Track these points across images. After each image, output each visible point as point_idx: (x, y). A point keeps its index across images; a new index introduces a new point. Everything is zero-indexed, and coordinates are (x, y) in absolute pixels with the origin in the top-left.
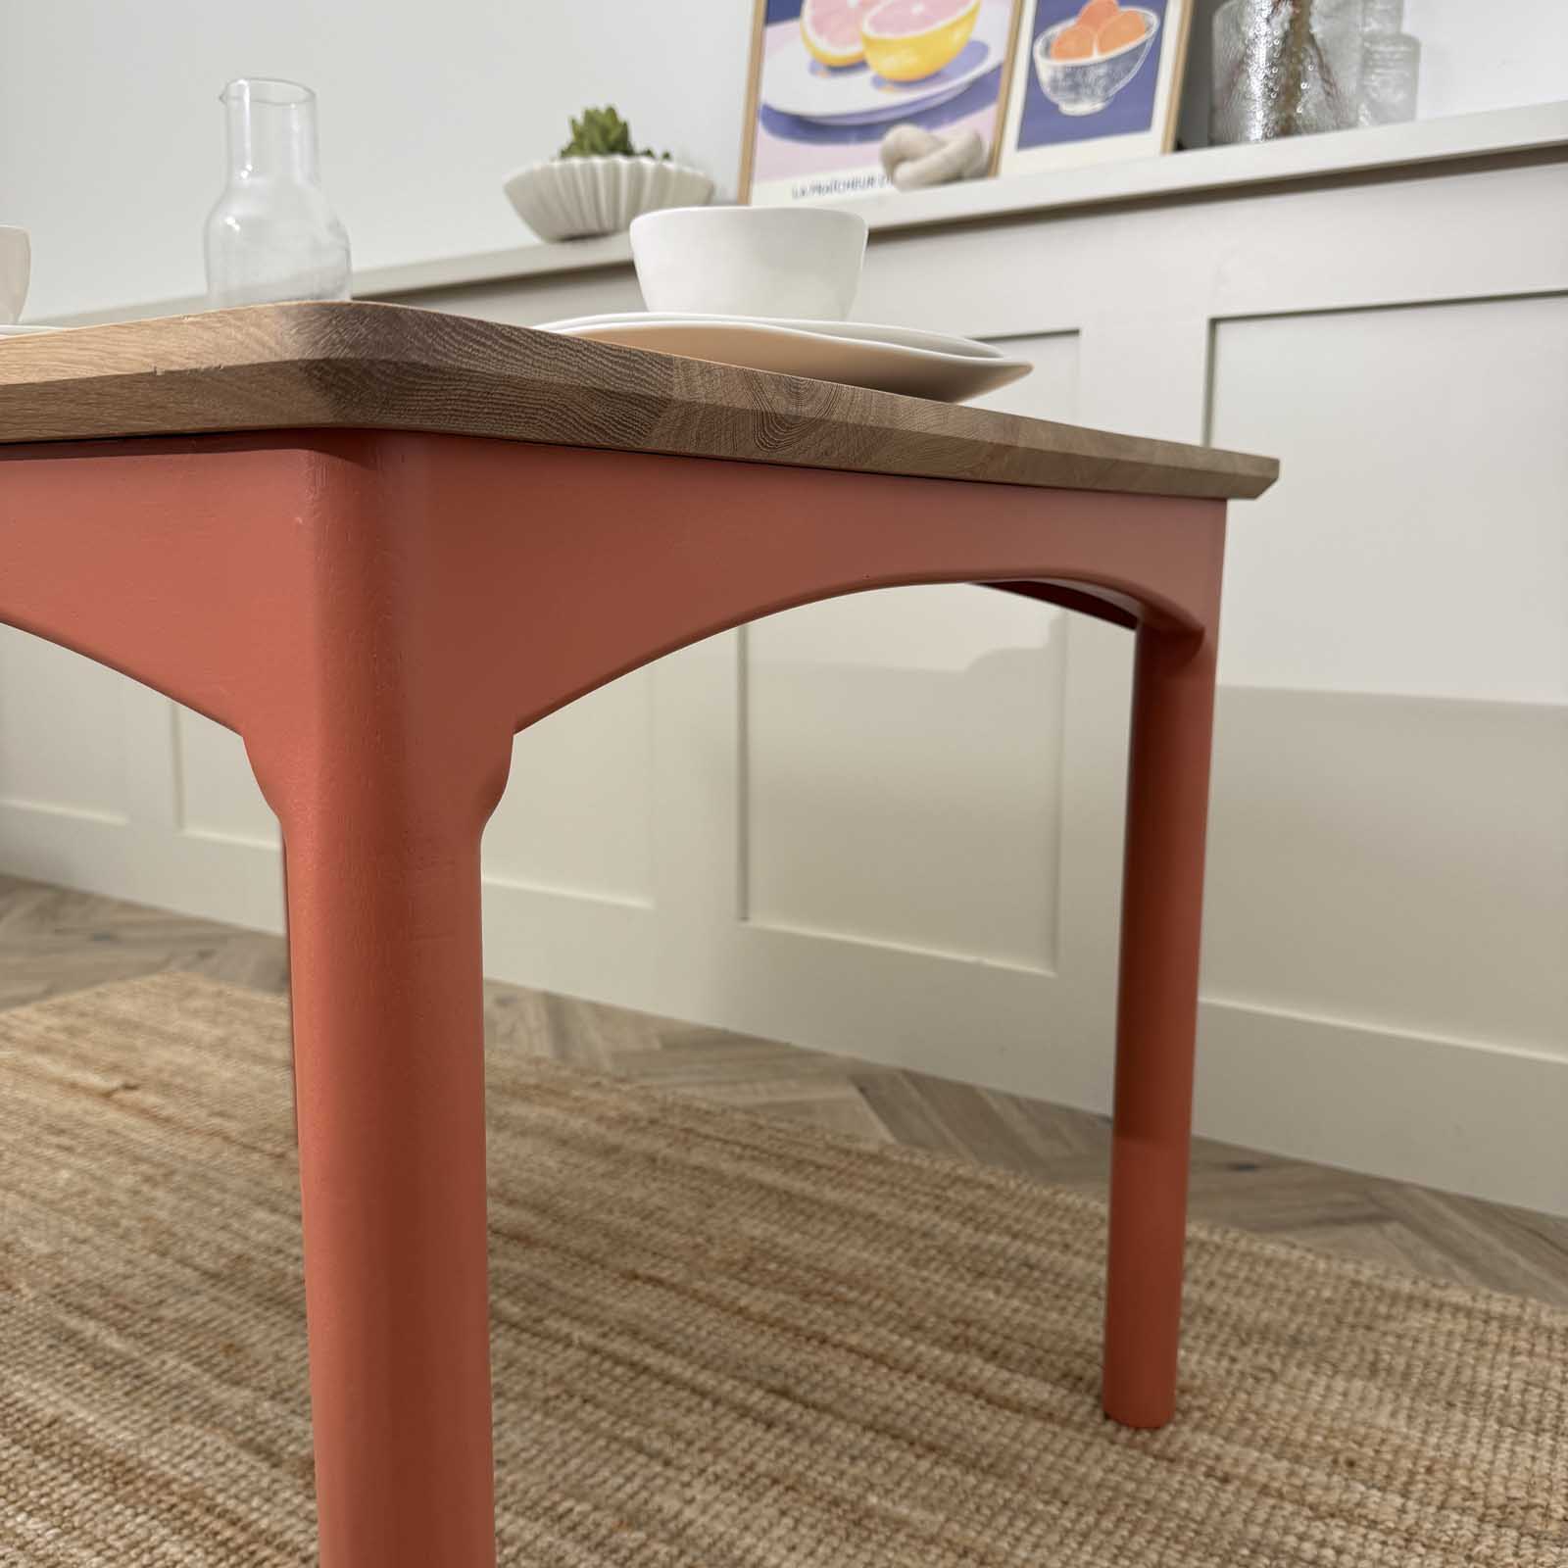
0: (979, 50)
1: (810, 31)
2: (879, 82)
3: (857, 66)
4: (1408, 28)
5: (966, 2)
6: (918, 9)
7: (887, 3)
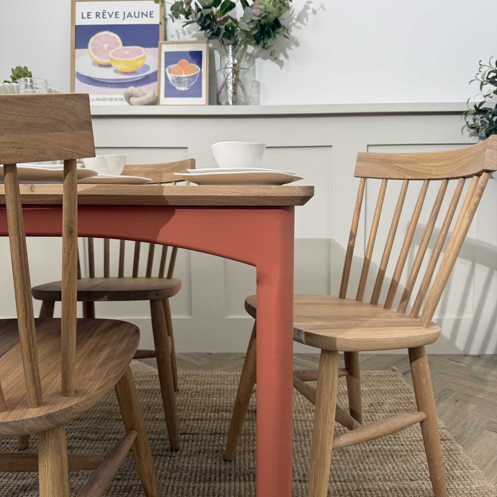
0: (147, 68)
1: (92, 54)
2: (116, 71)
3: (109, 66)
4: (257, 79)
5: (142, 53)
6: (127, 53)
7: (117, 49)
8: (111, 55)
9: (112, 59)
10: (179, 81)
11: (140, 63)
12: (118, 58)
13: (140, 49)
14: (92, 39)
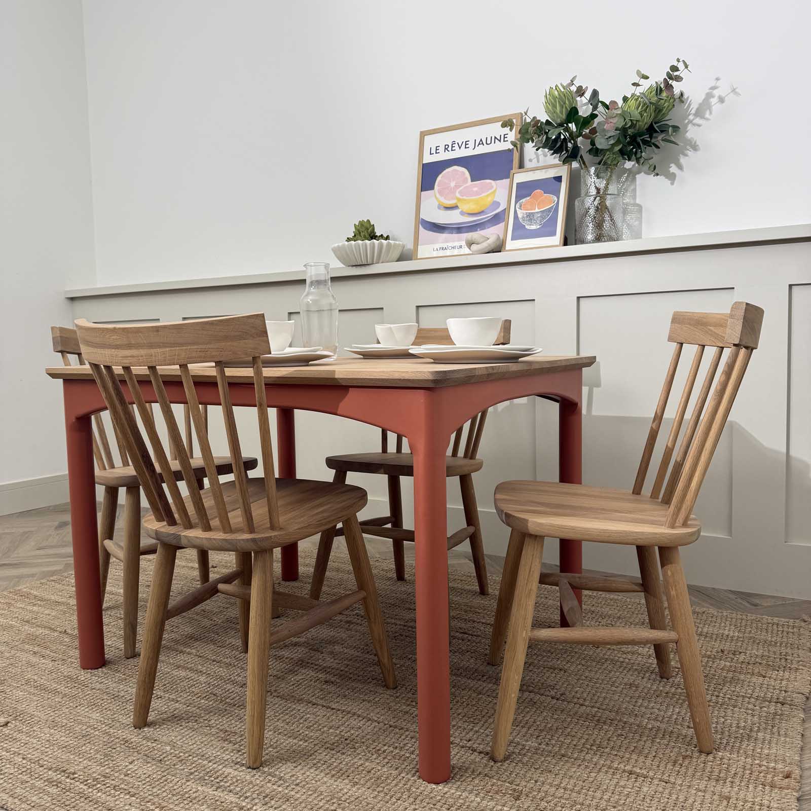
0: (497, 204)
1: (438, 195)
2: (462, 213)
3: (455, 207)
4: (638, 201)
5: (492, 187)
6: (475, 189)
7: (465, 186)
8: (458, 195)
9: (459, 200)
10: (530, 217)
11: (489, 200)
12: (464, 197)
13: (491, 183)
14: (439, 178)
